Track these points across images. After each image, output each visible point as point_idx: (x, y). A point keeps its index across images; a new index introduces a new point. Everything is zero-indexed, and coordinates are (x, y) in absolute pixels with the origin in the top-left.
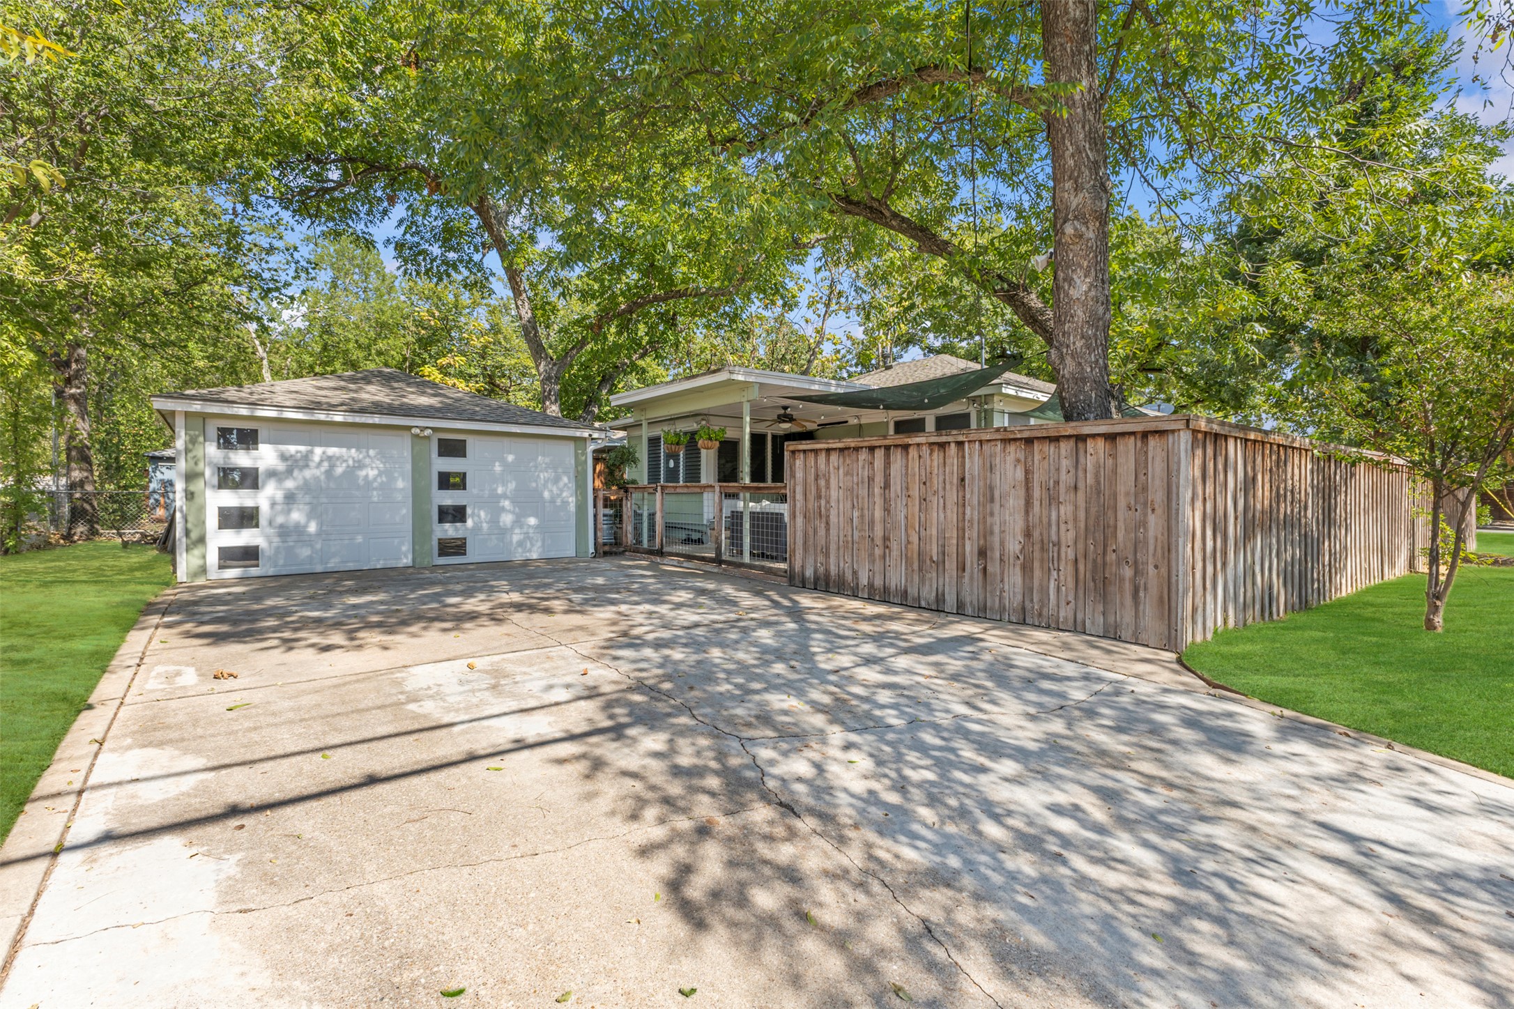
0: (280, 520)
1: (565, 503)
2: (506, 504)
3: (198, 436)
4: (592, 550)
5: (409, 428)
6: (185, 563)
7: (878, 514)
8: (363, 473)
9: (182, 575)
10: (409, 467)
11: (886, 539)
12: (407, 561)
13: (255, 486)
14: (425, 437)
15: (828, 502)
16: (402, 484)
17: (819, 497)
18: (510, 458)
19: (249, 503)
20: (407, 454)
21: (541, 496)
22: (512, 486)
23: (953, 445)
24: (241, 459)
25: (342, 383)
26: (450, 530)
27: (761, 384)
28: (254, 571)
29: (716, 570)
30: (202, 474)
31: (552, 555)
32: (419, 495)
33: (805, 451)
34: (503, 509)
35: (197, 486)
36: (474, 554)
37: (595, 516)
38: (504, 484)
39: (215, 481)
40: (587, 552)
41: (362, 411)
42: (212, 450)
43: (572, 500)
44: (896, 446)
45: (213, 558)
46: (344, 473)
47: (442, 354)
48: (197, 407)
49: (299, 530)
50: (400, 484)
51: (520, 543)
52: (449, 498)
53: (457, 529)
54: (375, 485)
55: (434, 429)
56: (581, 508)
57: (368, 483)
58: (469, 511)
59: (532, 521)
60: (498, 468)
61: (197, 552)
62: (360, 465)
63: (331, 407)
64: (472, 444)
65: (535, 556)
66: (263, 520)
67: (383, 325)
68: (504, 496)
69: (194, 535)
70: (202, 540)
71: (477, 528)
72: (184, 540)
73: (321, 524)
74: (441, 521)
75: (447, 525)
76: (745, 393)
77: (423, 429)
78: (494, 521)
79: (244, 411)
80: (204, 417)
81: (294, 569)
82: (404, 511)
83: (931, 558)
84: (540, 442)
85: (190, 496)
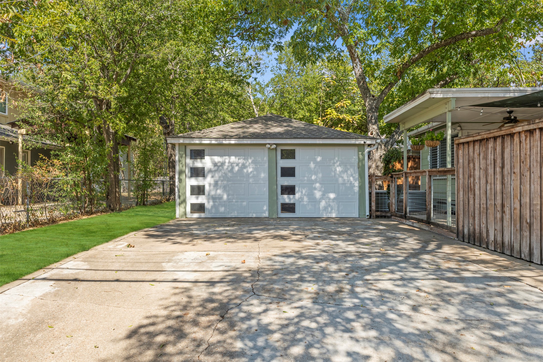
0: (213, 193)
1: (352, 186)
2: (318, 185)
3: (183, 154)
4: (368, 213)
5: (265, 145)
6: (179, 211)
7: (499, 187)
8: (245, 171)
9: (177, 215)
10: (267, 165)
11: (503, 206)
12: (266, 215)
13: (204, 176)
14: (273, 149)
15: (474, 179)
16: (264, 175)
17: (470, 176)
18: (319, 159)
19: (201, 184)
20: (266, 159)
21: (337, 180)
22: (320, 175)
23: (538, 131)
24: (198, 164)
25: (244, 125)
26: (286, 199)
27: (457, 98)
28: (203, 215)
29: (427, 229)
30: (185, 172)
31: (344, 215)
32: (272, 180)
33: (463, 143)
34: (315, 189)
35: (183, 177)
36: (299, 213)
37: (370, 194)
38: (316, 174)
39: (189, 174)
40: (365, 215)
41: (244, 138)
42: (189, 161)
43: (357, 184)
44: (507, 135)
45: (188, 209)
46: (238, 170)
47: (339, 100)
48: (181, 141)
49: (220, 198)
50: (262, 175)
51: (325, 208)
52: (287, 181)
53: (290, 199)
54: (251, 175)
55: (277, 145)
56: (362, 187)
57: (248, 174)
58: (297, 189)
59: (332, 196)
60: (312, 165)
61: (183, 206)
62: (244, 166)
63: (231, 137)
64: (299, 152)
65: (334, 215)
66: (206, 192)
67: (306, 88)
68: (316, 181)
69: (182, 198)
70: (184, 201)
71: (301, 198)
72: (178, 200)
73: (228, 195)
74: (282, 194)
75: (285, 196)
76: (447, 106)
77: (271, 144)
78: (311, 196)
79: (197, 142)
80: (185, 145)
81: (218, 216)
82: (265, 189)
83: (526, 221)
84: (337, 149)
85: (180, 180)
